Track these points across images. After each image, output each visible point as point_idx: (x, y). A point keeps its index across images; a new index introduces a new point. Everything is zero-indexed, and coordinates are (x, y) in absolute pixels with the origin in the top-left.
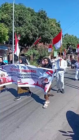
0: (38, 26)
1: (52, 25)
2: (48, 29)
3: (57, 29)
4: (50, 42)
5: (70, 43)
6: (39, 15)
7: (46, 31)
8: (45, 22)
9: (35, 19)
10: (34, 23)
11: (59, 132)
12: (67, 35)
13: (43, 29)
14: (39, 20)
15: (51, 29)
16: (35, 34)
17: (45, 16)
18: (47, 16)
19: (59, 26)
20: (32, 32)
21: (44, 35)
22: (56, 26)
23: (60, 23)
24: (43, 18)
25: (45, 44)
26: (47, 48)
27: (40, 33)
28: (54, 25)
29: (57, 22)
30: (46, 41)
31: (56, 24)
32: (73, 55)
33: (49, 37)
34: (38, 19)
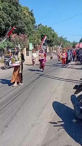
0: (10, 14)
1: (25, 14)
2: (21, 18)
3: (30, 18)
4: (24, 32)
5: (44, 35)
6: (11, 2)
7: (19, 20)
8: (17, 10)
9: (6, 6)
10: (5, 11)
11: (50, 123)
12: (40, 26)
13: (16, 18)
14: (11, 7)
15: (24, 18)
16: (7, 23)
17: (17, 4)
18: (19, 3)
19: (32, 15)
20: (3, 21)
21: (18, 24)
22: (29, 15)
23: (33, 12)
24: (15, 6)
25: (20, 34)
26: (22, 39)
27: (12, 22)
28: (27, 14)
29: (30, 11)
30: (20, 31)
31: (29, 13)
32: (47, 47)
33: (24, 27)
34: (9, 6)
